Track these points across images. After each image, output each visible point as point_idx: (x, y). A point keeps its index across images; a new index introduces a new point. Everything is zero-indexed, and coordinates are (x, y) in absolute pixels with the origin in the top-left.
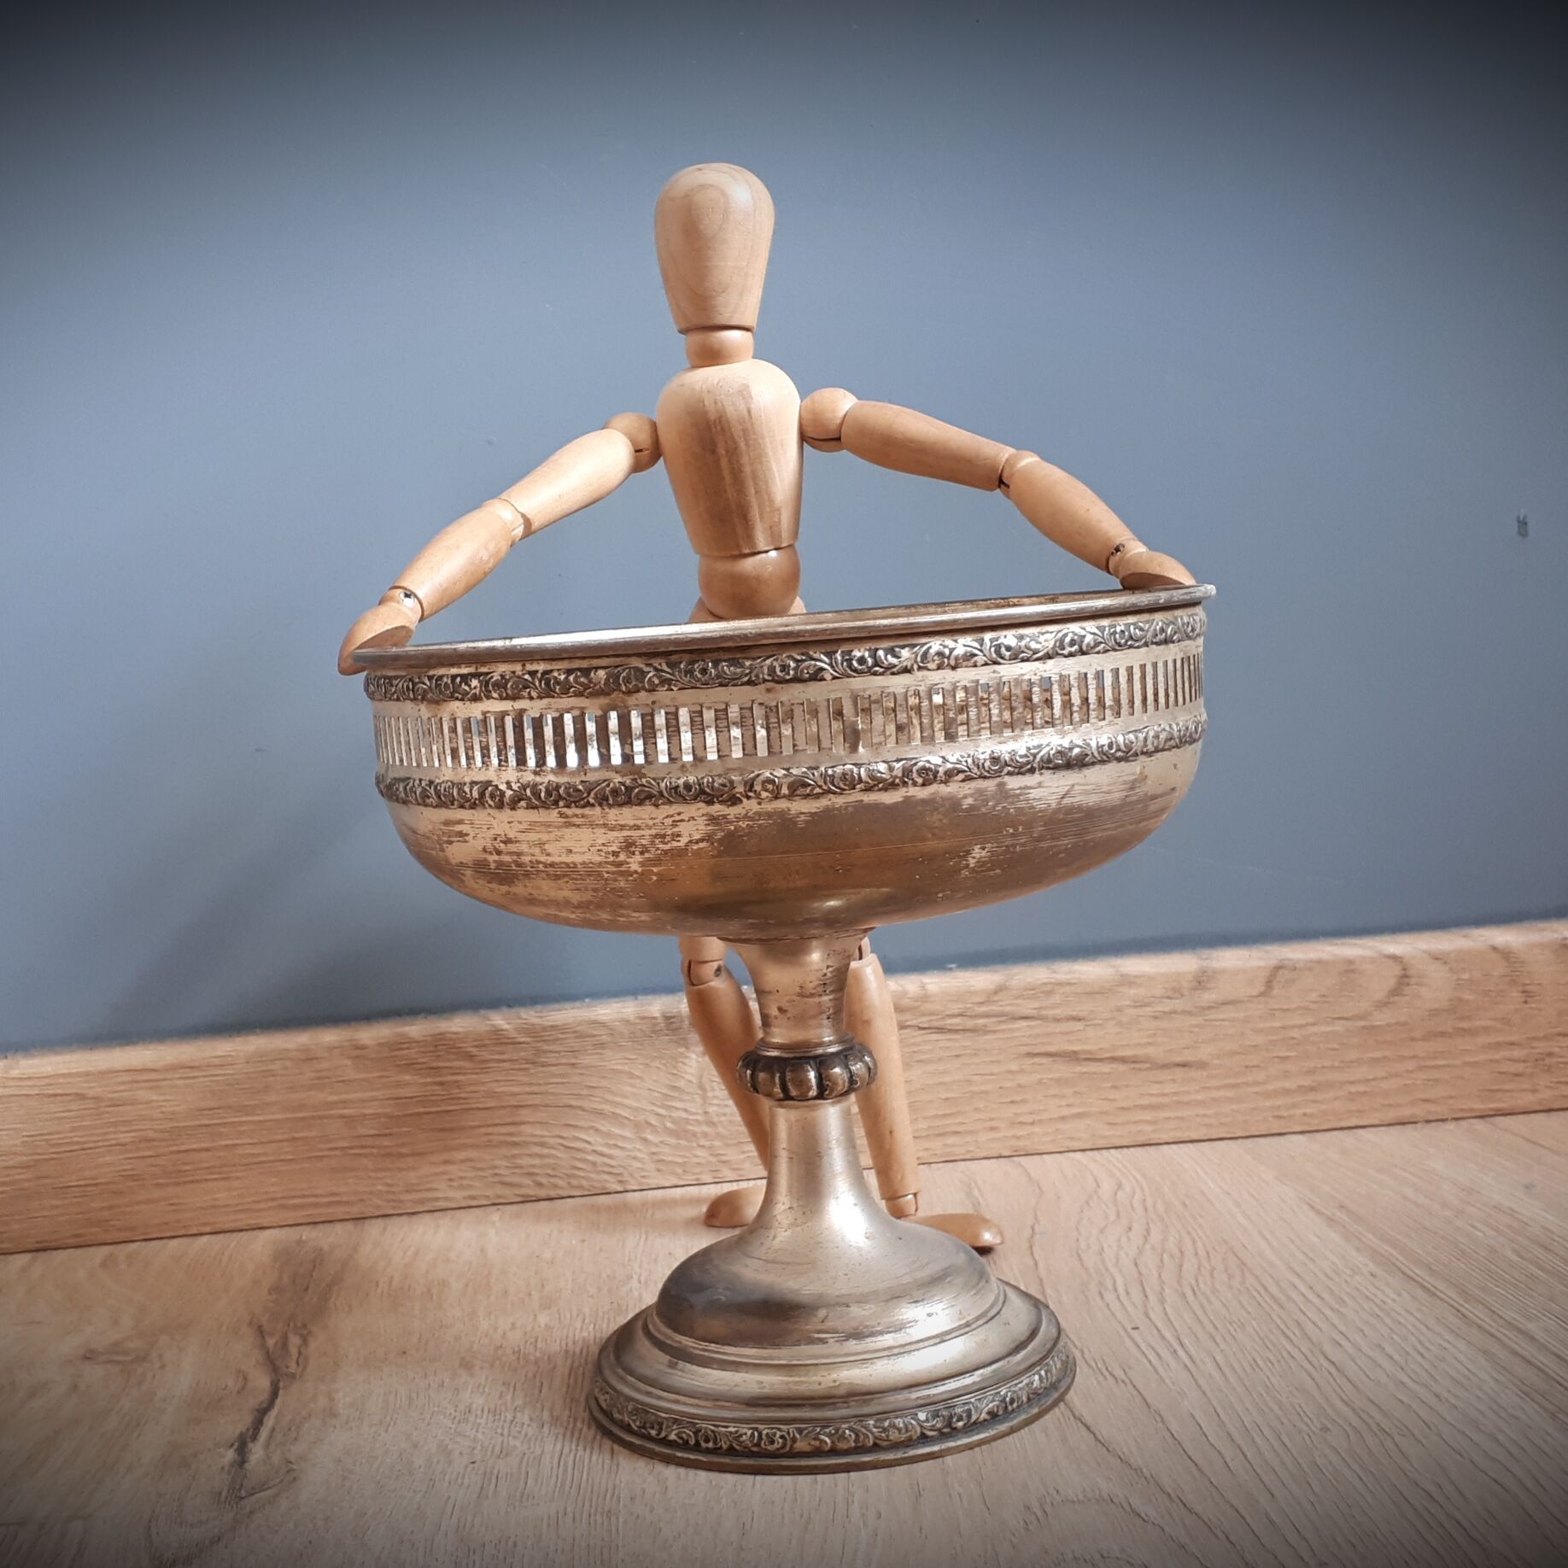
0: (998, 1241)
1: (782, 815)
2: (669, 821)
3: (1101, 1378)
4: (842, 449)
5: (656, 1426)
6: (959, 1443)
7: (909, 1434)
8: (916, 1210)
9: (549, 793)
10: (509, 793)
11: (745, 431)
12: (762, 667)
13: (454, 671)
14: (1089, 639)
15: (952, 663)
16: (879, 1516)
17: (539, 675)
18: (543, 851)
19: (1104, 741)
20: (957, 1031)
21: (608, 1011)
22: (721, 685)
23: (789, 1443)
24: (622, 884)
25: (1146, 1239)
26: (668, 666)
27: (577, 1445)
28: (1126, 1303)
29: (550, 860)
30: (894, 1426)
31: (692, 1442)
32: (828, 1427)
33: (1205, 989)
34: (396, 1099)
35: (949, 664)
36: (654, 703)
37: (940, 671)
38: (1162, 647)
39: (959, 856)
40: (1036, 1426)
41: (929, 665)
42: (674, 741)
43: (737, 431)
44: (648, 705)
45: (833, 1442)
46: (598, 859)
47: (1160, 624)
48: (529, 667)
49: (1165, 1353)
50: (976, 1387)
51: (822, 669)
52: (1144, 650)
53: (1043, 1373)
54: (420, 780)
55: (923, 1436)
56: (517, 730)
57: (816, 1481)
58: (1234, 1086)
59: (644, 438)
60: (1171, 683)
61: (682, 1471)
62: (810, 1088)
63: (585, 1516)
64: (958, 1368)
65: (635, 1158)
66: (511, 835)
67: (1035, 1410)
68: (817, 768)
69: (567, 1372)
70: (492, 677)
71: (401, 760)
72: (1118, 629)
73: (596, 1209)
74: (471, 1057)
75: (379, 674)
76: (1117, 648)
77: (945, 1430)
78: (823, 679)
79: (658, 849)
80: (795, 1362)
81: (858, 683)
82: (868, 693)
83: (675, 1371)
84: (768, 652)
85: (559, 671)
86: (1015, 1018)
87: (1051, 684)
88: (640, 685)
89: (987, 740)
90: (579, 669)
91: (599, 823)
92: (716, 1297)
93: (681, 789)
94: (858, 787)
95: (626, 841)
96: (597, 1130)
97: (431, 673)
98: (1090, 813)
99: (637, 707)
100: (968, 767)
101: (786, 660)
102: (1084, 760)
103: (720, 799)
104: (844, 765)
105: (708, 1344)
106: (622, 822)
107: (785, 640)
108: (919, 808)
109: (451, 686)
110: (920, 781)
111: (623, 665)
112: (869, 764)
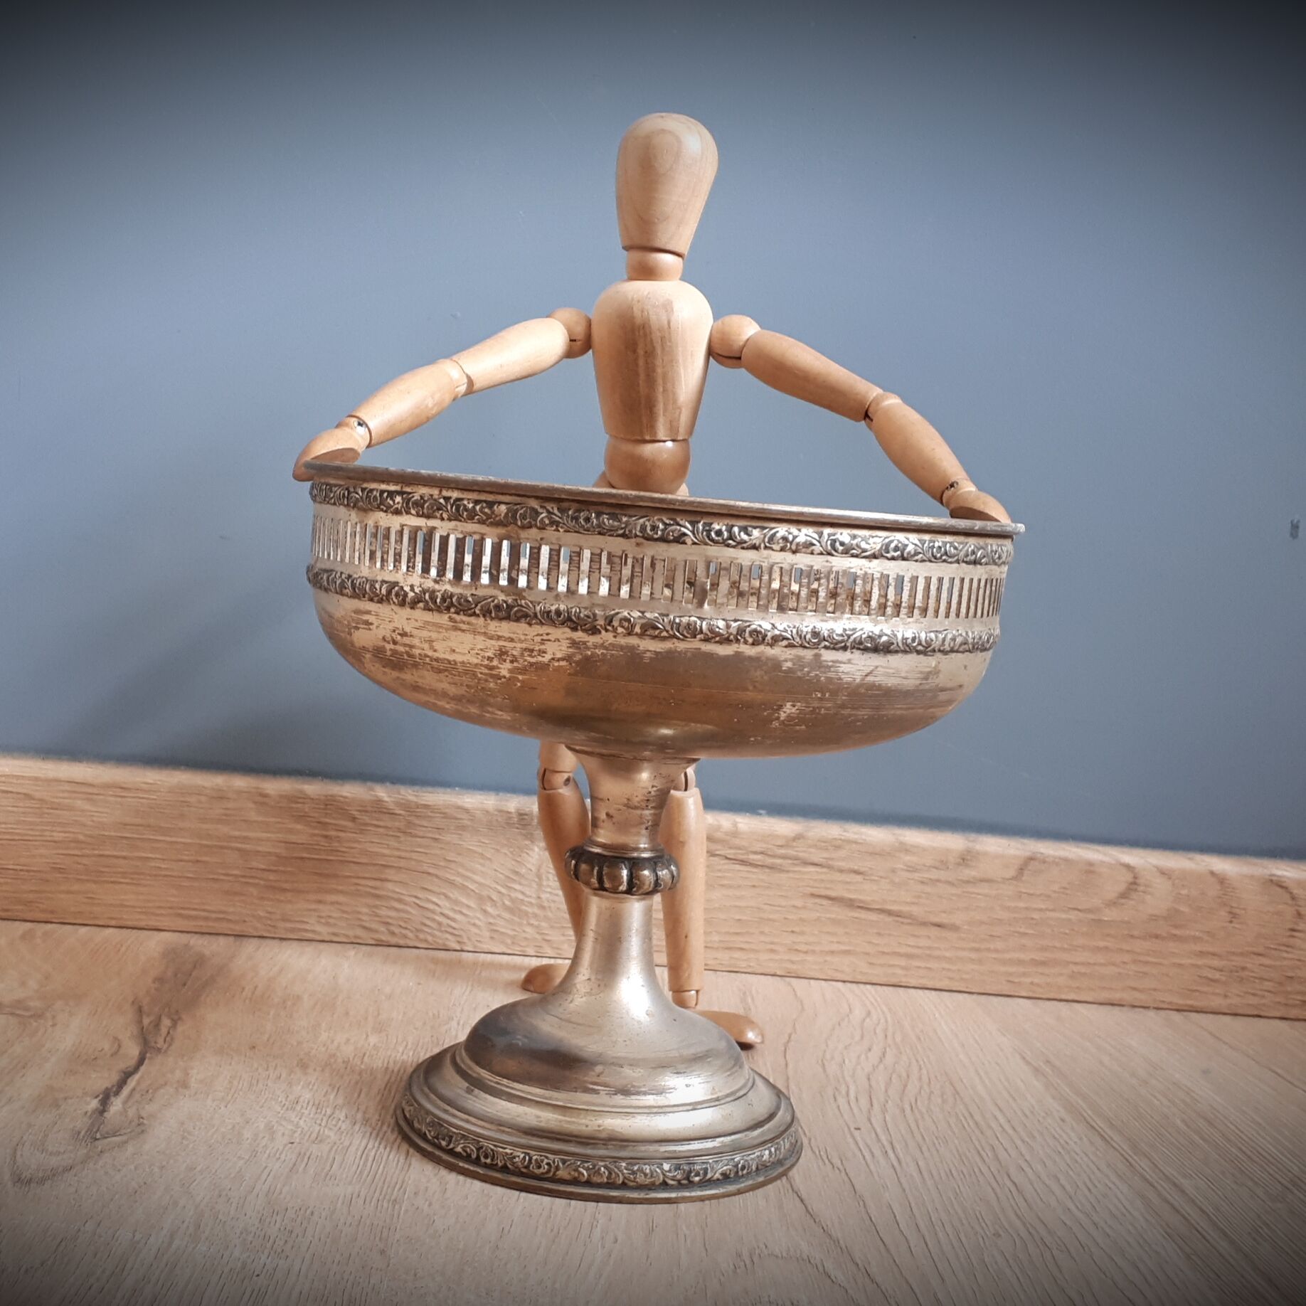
0: (758, 1040)
1: (632, 649)
2: (538, 639)
3: (821, 1163)
4: (740, 367)
5: (447, 1138)
6: (693, 1194)
7: (653, 1179)
8: (696, 1004)
9: (444, 600)
10: (411, 594)
11: (662, 338)
12: (636, 524)
13: (383, 487)
14: (910, 548)
15: (794, 547)
16: (616, 1241)
17: (452, 501)
18: (432, 648)
19: (909, 635)
20: (756, 866)
21: (473, 801)
22: (600, 533)
23: (553, 1170)
24: (492, 685)
25: (881, 1061)
26: (559, 512)
27: (380, 1144)
28: (854, 1108)
29: (436, 655)
30: (641, 1171)
32: (587, 1162)
33: (967, 866)
34: (286, 842)
35: (790, 548)
36: (542, 539)
37: (782, 553)
38: (971, 566)
39: (773, 709)
40: (760, 1192)
41: (774, 547)
42: (554, 573)
43: (656, 336)
44: (536, 540)
45: (589, 1175)
46: (476, 661)
47: (972, 547)
48: (445, 493)
49: (878, 1153)
51: (685, 534)
52: (956, 565)
53: (773, 1150)
54: (341, 573)
55: (665, 1184)
56: (427, 543)
58: (977, 950)
59: (580, 330)
60: (973, 597)
61: (461, 1178)
63: (374, 1200)
64: (703, 1133)
65: (474, 925)
66: (408, 629)
67: (761, 1179)
68: (667, 615)
69: (384, 1086)
70: (413, 497)
71: (329, 555)
72: (937, 544)
73: (436, 961)
74: (354, 819)
75: (323, 481)
76: (933, 560)
77: (685, 1182)
78: (684, 543)
79: (526, 660)
80: (570, 1105)
81: (713, 551)
82: (719, 560)
83: (470, 1096)
84: (643, 512)
85: (468, 500)
86: (806, 863)
87: (873, 580)
88: (533, 523)
89: (812, 616)
90: (485, 501)
91: (479, 630)
92: (514, 1042)
93: (553, 614)
94: (698, 636)
95: (500, 650)
96: (446, 897)
97: (365, 485)
98: (885, 692)
99: (528, 540)
100: (792, 636)
101: (657, 522)
102: (890, 647)
103: (583, 628)
104: (690, 617)
105: (501, 1079)
106: (500, 634)
107: (658, 505)
108: (746, 663)
109: (379, 498)
110: (750, 640)
111: (522, 504)
112: (710, 620)
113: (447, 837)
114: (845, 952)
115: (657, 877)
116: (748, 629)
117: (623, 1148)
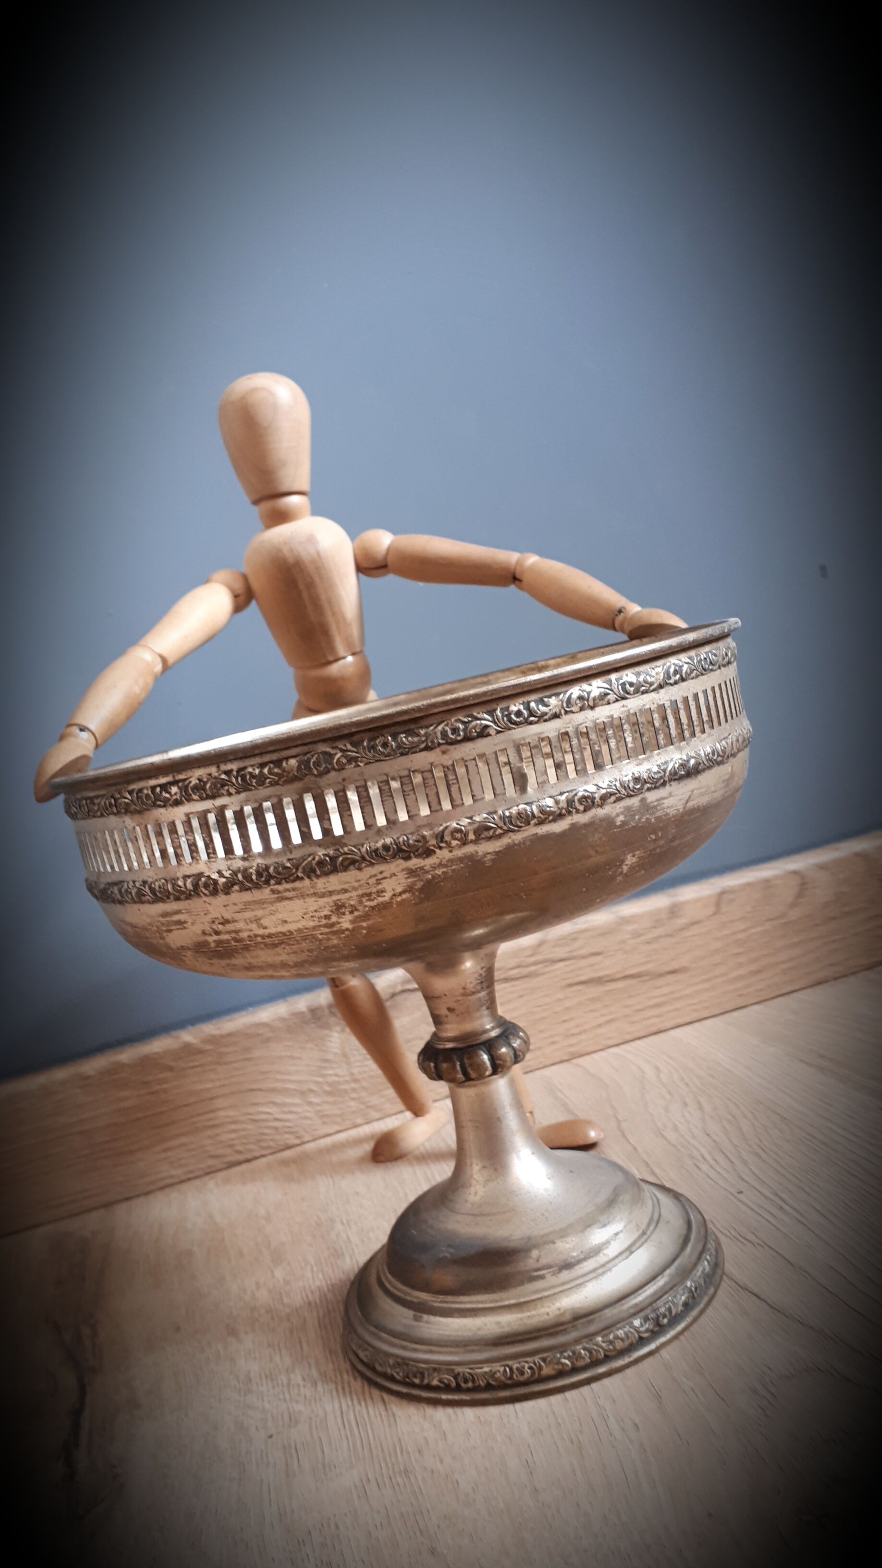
1: (470, 857)
2: (372, 881)
3: (739, 1244)
5: (418, 1375)
6: (668, 1336)
7: (629, 1341)
9: (259, 874)
10: (222, 881)
12: (435, 733)
13: (153, 782)
14: (685, 668)
15: (591, 704)
16: (636, 1426)
17: (235, 773)
18: (260, 926)
19: (709, 750)
22: (402, 754)
23: (536, 1372)
24: (335, 942)
25: (702, 1111)
26: (353, 747)
27: (352, 1400)
28: (718, 1169)
29: (266, 932)
30: (617, 1337)
31: (454, 1384)
32: (565, 1351)
33: (677, 917)
35: (589, 706)
36: (344, 780)
37: (583, 713)
38: (727, 668)
39: (616, 866)
40: (715, 1303)
42: (367, 809)
43: (311, 568)
44: (339, 783)
45: (572, 1363)
46: (311, 924)
47: (724, 649)
48: (224, 767)
49: (774, 1211)
50: (670, 1286)
51: (487, 726)
52: (718, 671)
53: (708, 1257)
54: (134, 882)
55: (641, 1338)
56: (220, 823)
58: (708, 980)
60: (735, 696)
61: (450, 1411)
62: (486, 1069)
65: (306, 1118)
66: (227, 916)
67: (712, 1290)
68: (495, 812)
69: (317, 1324)
70: (190, 782)
71: (112, 867)
72: (702, 657)
73: (285, 1163)
74: (171, 1069)
75: (79, 796)
76: (704, 672)
77: (656, 1329)
78: (489, 735)
79: (366, 906)
80: (522, 1300)
81: (518, 733)
82: (527, 740)
83: (421, 1324)
84: (439, 718)
85: (252, 766)
86: (556, 961)
87: (665, 710)
88: (329, 767)
89: (627, 764)
90: (271, 762)
91: (309, 893)
92: (441, 1256)
93: (381, 851)
94: (532, 822)
95: (336, 904)
96: (274, 1103)
97: (131, 787)
98: (703, 811)
99: (329, 786)
100: (617, 790)
101: (455, 724)
102: (698, 768)
103: (417, 853)
104: (517, 806)
105: (444, 1296)
106: (330, 889)
107: (452, 707)
108: (583, 831)
109: (152, 796)
110: (581, 808)
111: (311, 752)
112: (538, 801)
113: (256, 1053)
114: (610, 1022)
115: (513, 1048)
116: (576, 798)
117: (590, 1322)
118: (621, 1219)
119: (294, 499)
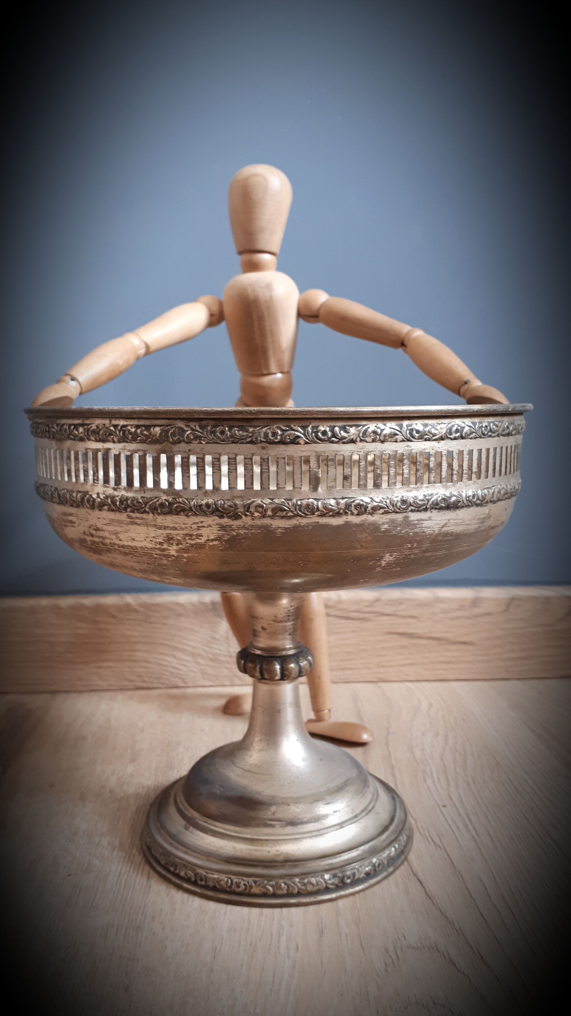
1: (266, 527)
2: (195, 526)
3: (426, 842)
5: (174, 865)
6: (347, 892)
7: (319, 887)
9: (121, 502)
10: (98, 500)
12: (260, 433)
13: (71, 421)
14: (466, 429)
15: (382, 438)
16: (297, 949)
17: (119, 428)
18: (118, 538)
19: (470, 493)
21: (184, 598)
22: (233, 442)
23: (248, 889)
24: (165, 562)
25: (446, 743)
26: (200, 428)
28: (438, 785)
29: (121, 543)
30: (310, 883)
31: (193, 879)
32: (271, 881)
33: (477, 607)
35: (380, 439)
36: (189, 450)
37: (374, 444)
38: (506, 438)
39: (376, 560)
40: (391, 879)
41: (367, 439)
42: (201, 475)
44: (185, 452)
45: (274, 890)
46: (150, 546)
47: (507, 423)
48: (114, 422)
49: (461, 826)
50: (360, 858)
51: (298, 437)
52: (498, 438)
53: (397, 846)
54: (51, 487)
55: (327, 888)
56: (105, 461)
57: (262, 914)
58: (486, 655)
59: (215, 308)
60: (509, 460)
61: (186, 896)
62: (276, 675)
64: (350, 845)
65: (193, 671)
66: (99, 526)
67: (391, 869)
68: (291, 500)
70: (91, 427)
72: (484, 425)
73: (170, 697)
74: (114, 617)
76: (483, 436)
77: (340, 884)
78: (298, 443)
79: (187, 543)
80: (256, 837)
81: (321, 447)
82: (327, 454)
83: (187, 832)
84: (265, 423)
85: (130, 425)
86: (383, 614)
87: (442, 456)
89: (400, 488)
90: (144, 426)
91: (152, 524)
92: (214, 791)
93: (204, 507)
94: (316, 513)
95: (168, 536)
96: (174, 656)
97: (59, 421)
98: (457, 537)
99: (179, 452)
100: (386, 505)
101: (276, 429)
102: (458, 504)
103: (228, 515)
104: (308, 499)
105: (208, 819)
106: (166, 525)
107: (275, 416)
108: (354, 529)
109: (68, 430)
110: (356, 512)
111: (171, 425)
112: (324, 500)
113: (171, 621)
114: (411, 664)
115: (300, 666)
116: (353, 504)
117: (295, 866)
118: (342, 802)
119: (266, 257)
